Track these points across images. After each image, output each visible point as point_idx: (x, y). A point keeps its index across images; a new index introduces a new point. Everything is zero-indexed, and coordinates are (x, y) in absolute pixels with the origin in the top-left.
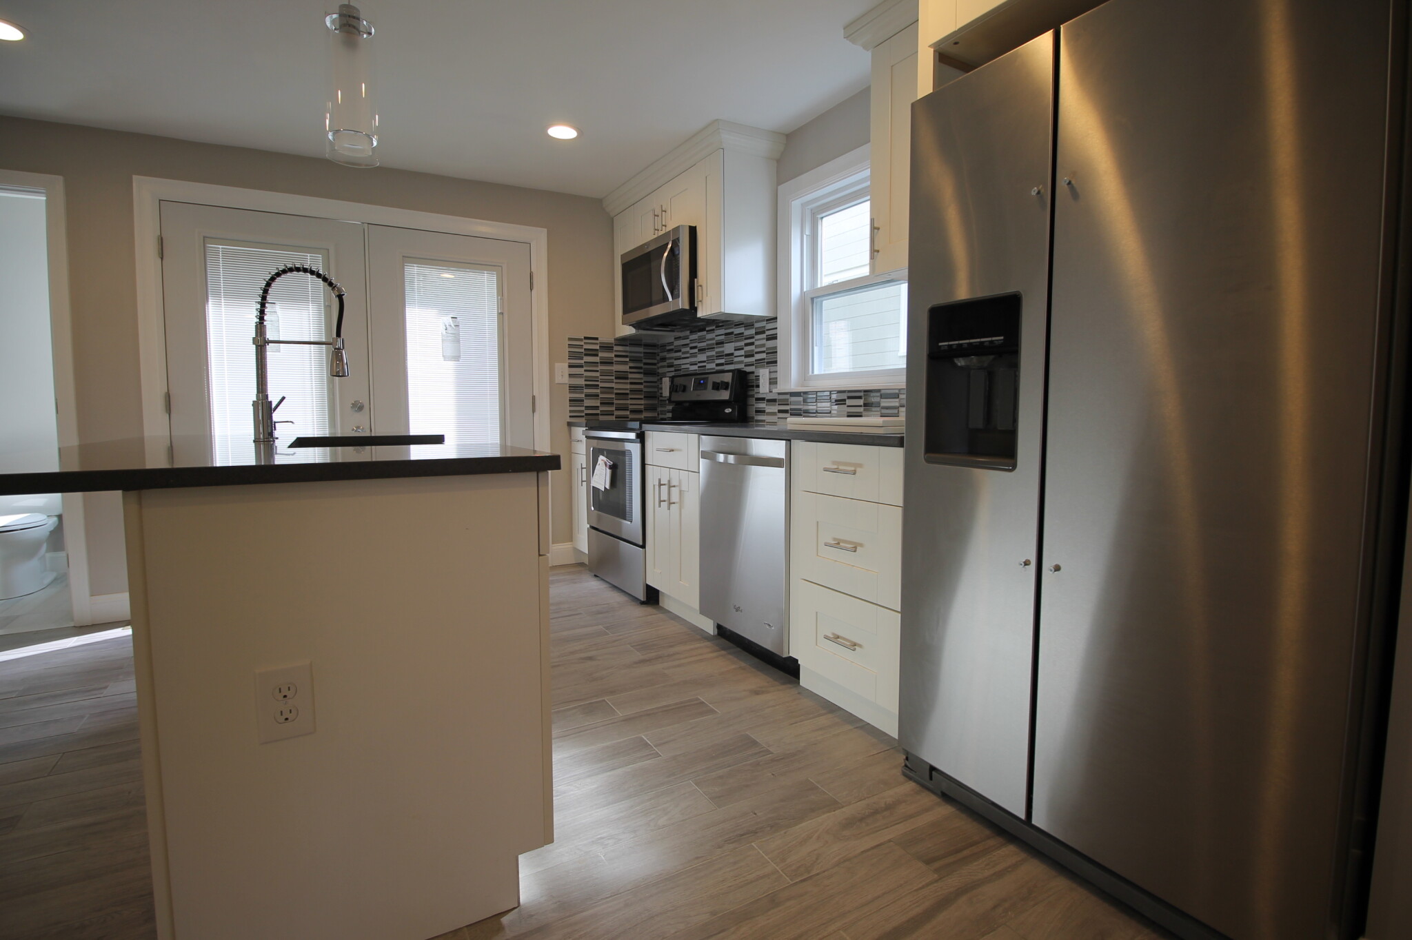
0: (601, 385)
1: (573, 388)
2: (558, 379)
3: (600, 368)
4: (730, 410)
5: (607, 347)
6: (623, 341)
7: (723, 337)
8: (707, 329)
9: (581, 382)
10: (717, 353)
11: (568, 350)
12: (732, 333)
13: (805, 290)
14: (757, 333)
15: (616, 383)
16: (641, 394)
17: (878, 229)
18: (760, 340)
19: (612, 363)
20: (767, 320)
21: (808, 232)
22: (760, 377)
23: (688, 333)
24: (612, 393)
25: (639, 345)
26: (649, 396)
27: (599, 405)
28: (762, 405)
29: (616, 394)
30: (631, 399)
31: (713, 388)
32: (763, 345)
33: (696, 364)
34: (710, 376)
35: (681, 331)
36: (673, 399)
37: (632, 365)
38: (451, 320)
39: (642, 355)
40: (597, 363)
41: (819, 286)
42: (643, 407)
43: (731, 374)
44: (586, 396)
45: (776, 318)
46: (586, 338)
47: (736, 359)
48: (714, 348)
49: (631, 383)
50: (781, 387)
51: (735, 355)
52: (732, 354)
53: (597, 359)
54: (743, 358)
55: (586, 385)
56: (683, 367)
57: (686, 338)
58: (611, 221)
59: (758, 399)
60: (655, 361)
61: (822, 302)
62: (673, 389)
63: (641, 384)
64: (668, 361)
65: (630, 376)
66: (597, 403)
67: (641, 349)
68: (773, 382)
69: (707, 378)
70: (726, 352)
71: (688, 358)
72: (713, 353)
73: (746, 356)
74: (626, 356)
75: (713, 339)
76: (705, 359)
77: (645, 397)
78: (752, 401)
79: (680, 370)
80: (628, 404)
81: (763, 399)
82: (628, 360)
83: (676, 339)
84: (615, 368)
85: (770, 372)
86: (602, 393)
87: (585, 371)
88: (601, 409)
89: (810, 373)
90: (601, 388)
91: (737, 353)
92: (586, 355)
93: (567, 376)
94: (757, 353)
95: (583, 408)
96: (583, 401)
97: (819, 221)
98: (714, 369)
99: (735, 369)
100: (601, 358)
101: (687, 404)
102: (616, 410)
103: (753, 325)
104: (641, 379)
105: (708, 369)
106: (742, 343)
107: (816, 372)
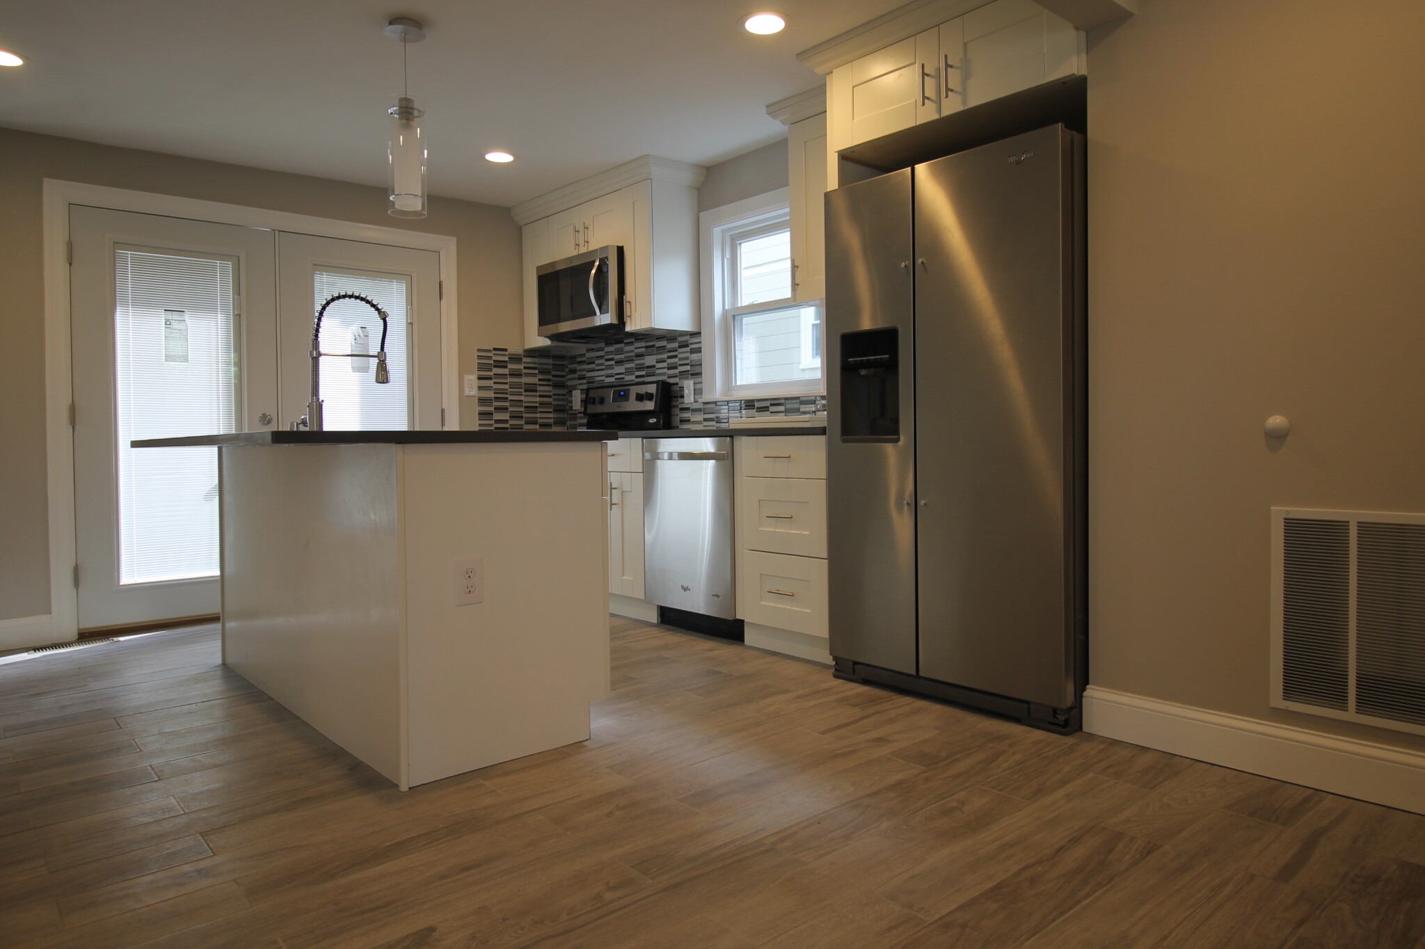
0: (511, 398)
1: (482, 401)
2: (467, 392)
3: (509, 380)
4: (655, 420)
5: (515, 359)
6: (532, 353)
7: (643, 350)
8: (625, 341)
9: (491, 394)
10: (636, 365)
11: (477, 361)
12: (653, 346)
13: (727, 308)
14: (680, 347)
15: (525, 396)
16: (550, 408)
17: (798, 267)
18: (683, 353)
19: (521, 375)
20: (691, 335)
21: (728, 255)
22: (685, 388)
23: (603, 345)
24: (521, 406)
25: (548, 356)
26: (557, 410)
27: (508, 418)
28: (686, 415)
29: (526, 407)
30: (540, 412)
31: (637, 399)
32: (687, 358)
33: (613, 376)
34: (632, 388)
35: (595, 343)
36: (588, 412)
37: (541, 377)
38: (360, 329)
39: (551, 367)
40: (507, 375)
41: (739, 305)
42: (552, 421)
43: (655, 385)
44: (495, 409)
45: (700, 333)
46: (495, 349)
47: (658, 371)
48: (633, 360)
49: (540, 396)
50: (707, 397)
51: (657, 367)
52: (654, 366)
53: (506, 371)
54: (665, 370)
55: (495, 398)
56: (597, 379)
57: (602, 349)
58: (520, 230)
59: (683, 409)
60: (565, 374)
61: (742, 319)
62: (585, 402)
63: (550, 396)
64: (578, 373)
65: (539, 388)
66: (505, 416)
67: (550, 361)
68: (698, 392)
69: (629, 390)
70: (647, 365)
71: (603, 370)
72: (633, 365)
73: (669, 368)
74: (535, 368)
75: (632, 351)
76: (624, 371)
77: (554, 410)
78: (676, 411)
79: (594, 382)
80: (536, 418)
81: (688, 409)
82: (537, 372)
83: (589, 350)
84: (524, 380)
85: (694, 383)
86: (510, 406)
87: (494, 383)
88: (511, 422)
89: (734, 384)
90: (510, 400)
91: (659, 365)
92: (495, 366)
93: (477, 388)
94: (680, 365)
95: (493, 422)
96: (492, 414)
97: (738, 247)
98: (633, 381)
99: (659, 381)
100: (510, 370)
101: (606, 416)
102: (525, 423)
103: (676, 339)
104: (550, 391)
105: (627, 381)
106: (665, 356)
107: (738, 383)
